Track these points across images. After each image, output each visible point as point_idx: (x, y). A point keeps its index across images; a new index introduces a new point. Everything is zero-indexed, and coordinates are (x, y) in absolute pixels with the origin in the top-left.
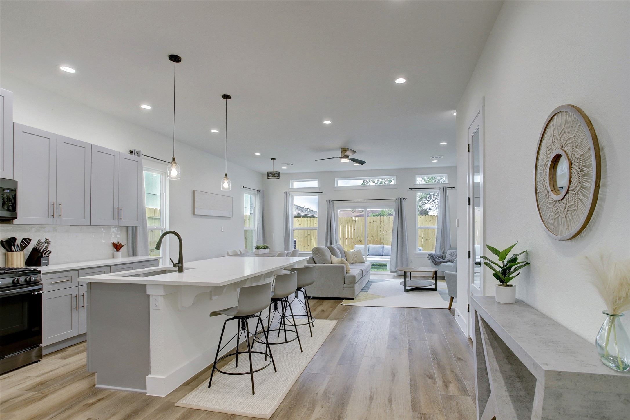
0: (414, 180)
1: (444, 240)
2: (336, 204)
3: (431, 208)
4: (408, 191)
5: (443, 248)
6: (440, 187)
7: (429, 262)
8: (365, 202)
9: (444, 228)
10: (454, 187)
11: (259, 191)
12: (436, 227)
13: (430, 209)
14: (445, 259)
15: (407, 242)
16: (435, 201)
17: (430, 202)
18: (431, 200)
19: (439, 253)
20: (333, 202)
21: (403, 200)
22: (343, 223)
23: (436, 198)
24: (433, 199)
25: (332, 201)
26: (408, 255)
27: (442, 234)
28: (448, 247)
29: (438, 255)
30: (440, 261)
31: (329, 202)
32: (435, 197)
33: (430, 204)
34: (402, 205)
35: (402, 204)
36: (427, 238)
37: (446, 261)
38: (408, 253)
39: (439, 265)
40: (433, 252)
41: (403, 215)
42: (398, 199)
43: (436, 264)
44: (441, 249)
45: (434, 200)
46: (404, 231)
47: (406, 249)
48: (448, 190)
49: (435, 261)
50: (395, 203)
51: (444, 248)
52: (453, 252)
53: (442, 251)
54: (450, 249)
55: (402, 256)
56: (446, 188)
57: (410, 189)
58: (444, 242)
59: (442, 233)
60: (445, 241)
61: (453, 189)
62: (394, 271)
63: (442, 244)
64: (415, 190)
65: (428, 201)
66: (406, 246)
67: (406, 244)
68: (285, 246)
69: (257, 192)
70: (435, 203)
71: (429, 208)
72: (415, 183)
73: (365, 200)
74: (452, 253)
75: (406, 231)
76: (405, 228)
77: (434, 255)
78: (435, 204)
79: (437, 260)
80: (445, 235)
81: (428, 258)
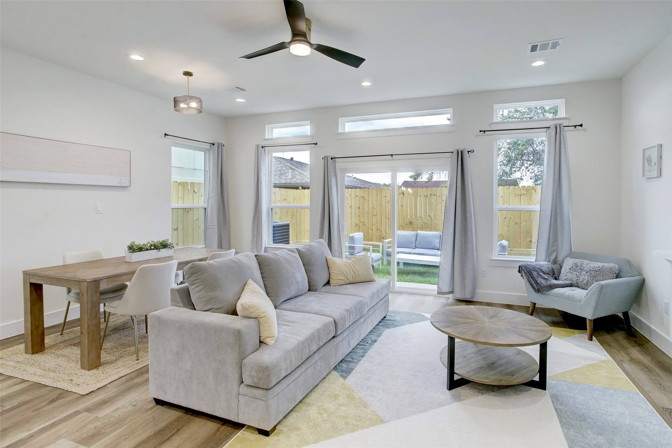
0: (491, 113)
1: (555, 234)
2: (340, 164)
3: (522, 177)
4: (477, 136)
5: (553, 251)
6: (548, 126)
7: (521, 281)
8: (392, 160)
9: (556, 209)
10: (581, 125)
11: (213, 144)
12: (537, 207)
13: (522, 179)
14: (559, 276)
15: (474, 237)
16: (529, 168)
17: (521, 170)
18: (523, 168)
19: (544, 264)
20: (334, 161)
21: (465, 153)
22: (385, 196)
23: (531, 165)
24: (526, 165)
25: (332, 159)
26: (475, 263)
27: (552, 219)
28: (563, 252)
29: (544, 269)
30: (549, 283)
31: (326, 161)
32: (529, 163)
33: (522, 172)
34: (465, 164)
35: (465, 162)
36: (517, 222)
37: (562, 284)
38: (475, 258)
39: (547, 293)
40: (530, 259)
41: (466, 183)
42: (455, 153)
43: (539, 289)
44: (548, 254)
45: (527, 168)
46: (468, 215)
47: (473, 250)
48: (567, 132)
49: (537, 283)
50: (451, 161)
51: (555, 252)
52: (579, 264)
53: (553, 258)
54: (571, 254)
55: (463, 263)
56: (562, 127)
57: (481, 131)
58: (556, 240)
59: (553, 216)
60: (559, 237)
61: (578, 130)
62: (448, 291)
63: (551, 243)
64: (493, 135)
65: (519, 169)
66: (472, 244)
67: (472, 241)
68: (253, 236)
69: (210, 146)
70: (528, 171)
71: (519, 177)
72: (492, 117)
73: (392, 155)
74: (576, 266)
75: (473, 213)
76: (470, 208)
77: (534, 269)
78: (528, 173)
79: (540, 280)
80: (559, 225)
81: (520, 272)
